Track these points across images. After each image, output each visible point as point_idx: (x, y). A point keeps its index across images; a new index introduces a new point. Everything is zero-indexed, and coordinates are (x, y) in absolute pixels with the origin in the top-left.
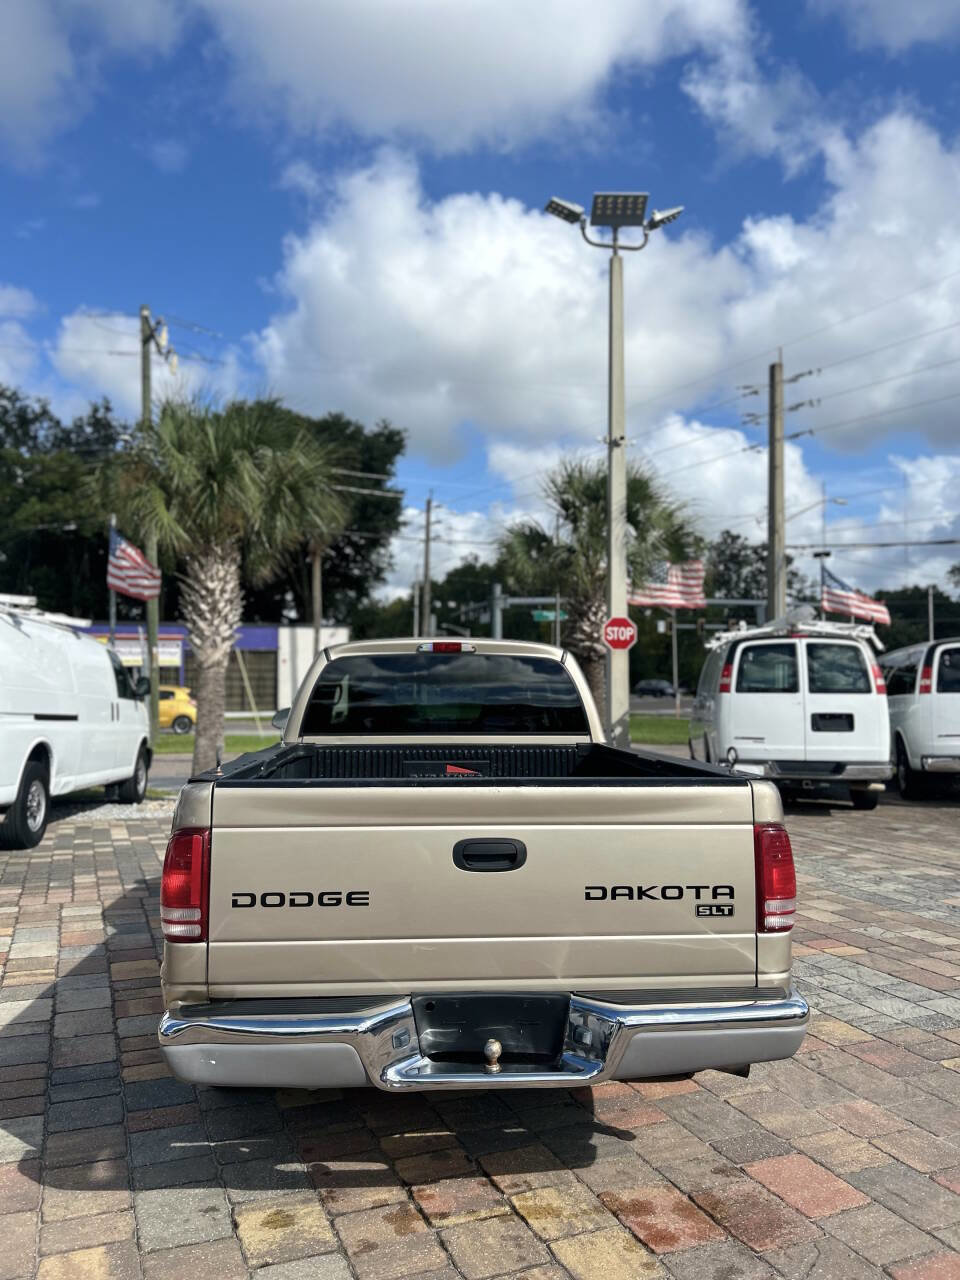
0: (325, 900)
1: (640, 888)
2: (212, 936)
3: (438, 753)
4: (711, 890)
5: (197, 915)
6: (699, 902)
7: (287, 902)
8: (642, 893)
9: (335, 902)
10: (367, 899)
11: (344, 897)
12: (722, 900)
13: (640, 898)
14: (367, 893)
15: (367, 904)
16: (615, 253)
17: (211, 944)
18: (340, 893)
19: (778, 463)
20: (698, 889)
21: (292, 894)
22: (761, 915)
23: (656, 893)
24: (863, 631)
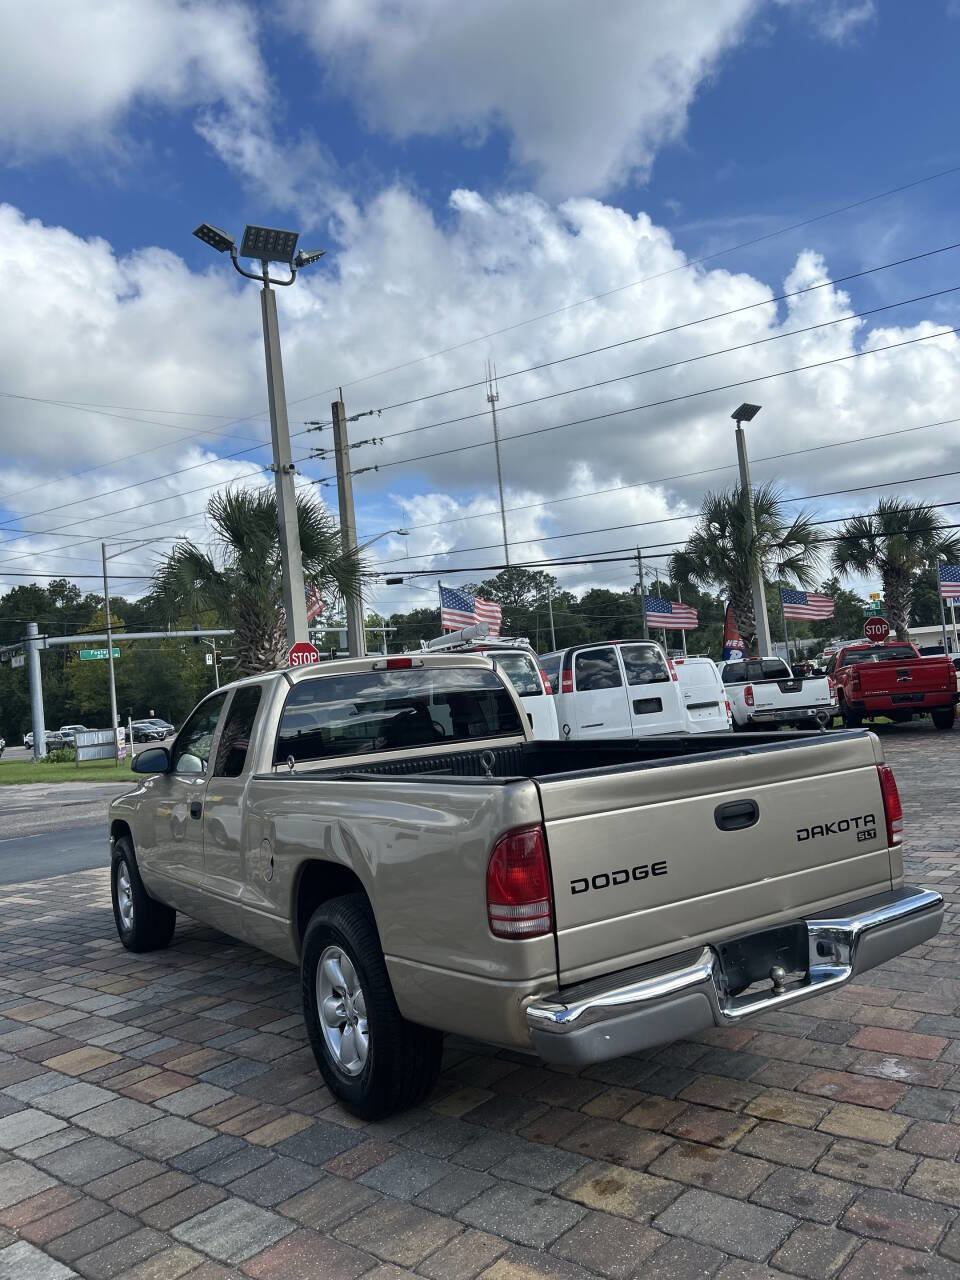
0: (638, 875)
1: (826, 825)
2: (558, 925)
3: (407, 766)
4: (862, 820)
5: (545, 908)
6: (859, 830)
7: (611, 881)
8: (828, 829)
9: (644, 875)
10: (665, 867)
11: (649, 869)
12: (870, 826)
13: (827, 833)
14: (665, 863)
15: (665, 872)
16: (266, 285)
17: (559, 933)
18: (646, 866)
19: (348, 496)
20: (856, 819)
21: (613, 873)
22: (890, 833)
23: (835, 828)
24: (522, 642)
